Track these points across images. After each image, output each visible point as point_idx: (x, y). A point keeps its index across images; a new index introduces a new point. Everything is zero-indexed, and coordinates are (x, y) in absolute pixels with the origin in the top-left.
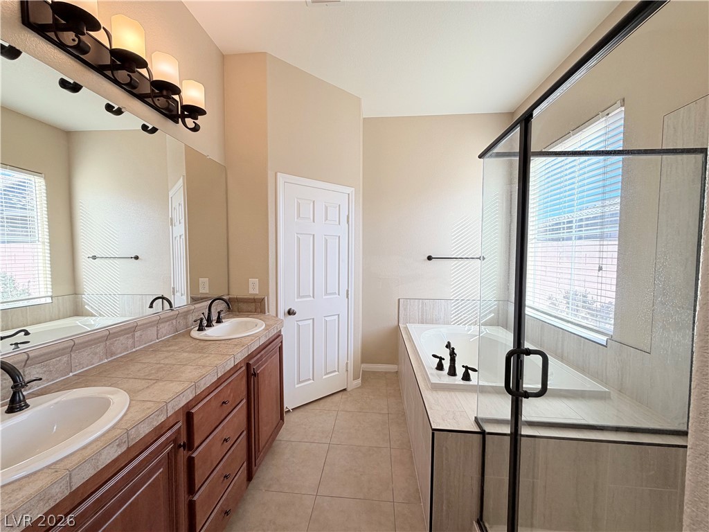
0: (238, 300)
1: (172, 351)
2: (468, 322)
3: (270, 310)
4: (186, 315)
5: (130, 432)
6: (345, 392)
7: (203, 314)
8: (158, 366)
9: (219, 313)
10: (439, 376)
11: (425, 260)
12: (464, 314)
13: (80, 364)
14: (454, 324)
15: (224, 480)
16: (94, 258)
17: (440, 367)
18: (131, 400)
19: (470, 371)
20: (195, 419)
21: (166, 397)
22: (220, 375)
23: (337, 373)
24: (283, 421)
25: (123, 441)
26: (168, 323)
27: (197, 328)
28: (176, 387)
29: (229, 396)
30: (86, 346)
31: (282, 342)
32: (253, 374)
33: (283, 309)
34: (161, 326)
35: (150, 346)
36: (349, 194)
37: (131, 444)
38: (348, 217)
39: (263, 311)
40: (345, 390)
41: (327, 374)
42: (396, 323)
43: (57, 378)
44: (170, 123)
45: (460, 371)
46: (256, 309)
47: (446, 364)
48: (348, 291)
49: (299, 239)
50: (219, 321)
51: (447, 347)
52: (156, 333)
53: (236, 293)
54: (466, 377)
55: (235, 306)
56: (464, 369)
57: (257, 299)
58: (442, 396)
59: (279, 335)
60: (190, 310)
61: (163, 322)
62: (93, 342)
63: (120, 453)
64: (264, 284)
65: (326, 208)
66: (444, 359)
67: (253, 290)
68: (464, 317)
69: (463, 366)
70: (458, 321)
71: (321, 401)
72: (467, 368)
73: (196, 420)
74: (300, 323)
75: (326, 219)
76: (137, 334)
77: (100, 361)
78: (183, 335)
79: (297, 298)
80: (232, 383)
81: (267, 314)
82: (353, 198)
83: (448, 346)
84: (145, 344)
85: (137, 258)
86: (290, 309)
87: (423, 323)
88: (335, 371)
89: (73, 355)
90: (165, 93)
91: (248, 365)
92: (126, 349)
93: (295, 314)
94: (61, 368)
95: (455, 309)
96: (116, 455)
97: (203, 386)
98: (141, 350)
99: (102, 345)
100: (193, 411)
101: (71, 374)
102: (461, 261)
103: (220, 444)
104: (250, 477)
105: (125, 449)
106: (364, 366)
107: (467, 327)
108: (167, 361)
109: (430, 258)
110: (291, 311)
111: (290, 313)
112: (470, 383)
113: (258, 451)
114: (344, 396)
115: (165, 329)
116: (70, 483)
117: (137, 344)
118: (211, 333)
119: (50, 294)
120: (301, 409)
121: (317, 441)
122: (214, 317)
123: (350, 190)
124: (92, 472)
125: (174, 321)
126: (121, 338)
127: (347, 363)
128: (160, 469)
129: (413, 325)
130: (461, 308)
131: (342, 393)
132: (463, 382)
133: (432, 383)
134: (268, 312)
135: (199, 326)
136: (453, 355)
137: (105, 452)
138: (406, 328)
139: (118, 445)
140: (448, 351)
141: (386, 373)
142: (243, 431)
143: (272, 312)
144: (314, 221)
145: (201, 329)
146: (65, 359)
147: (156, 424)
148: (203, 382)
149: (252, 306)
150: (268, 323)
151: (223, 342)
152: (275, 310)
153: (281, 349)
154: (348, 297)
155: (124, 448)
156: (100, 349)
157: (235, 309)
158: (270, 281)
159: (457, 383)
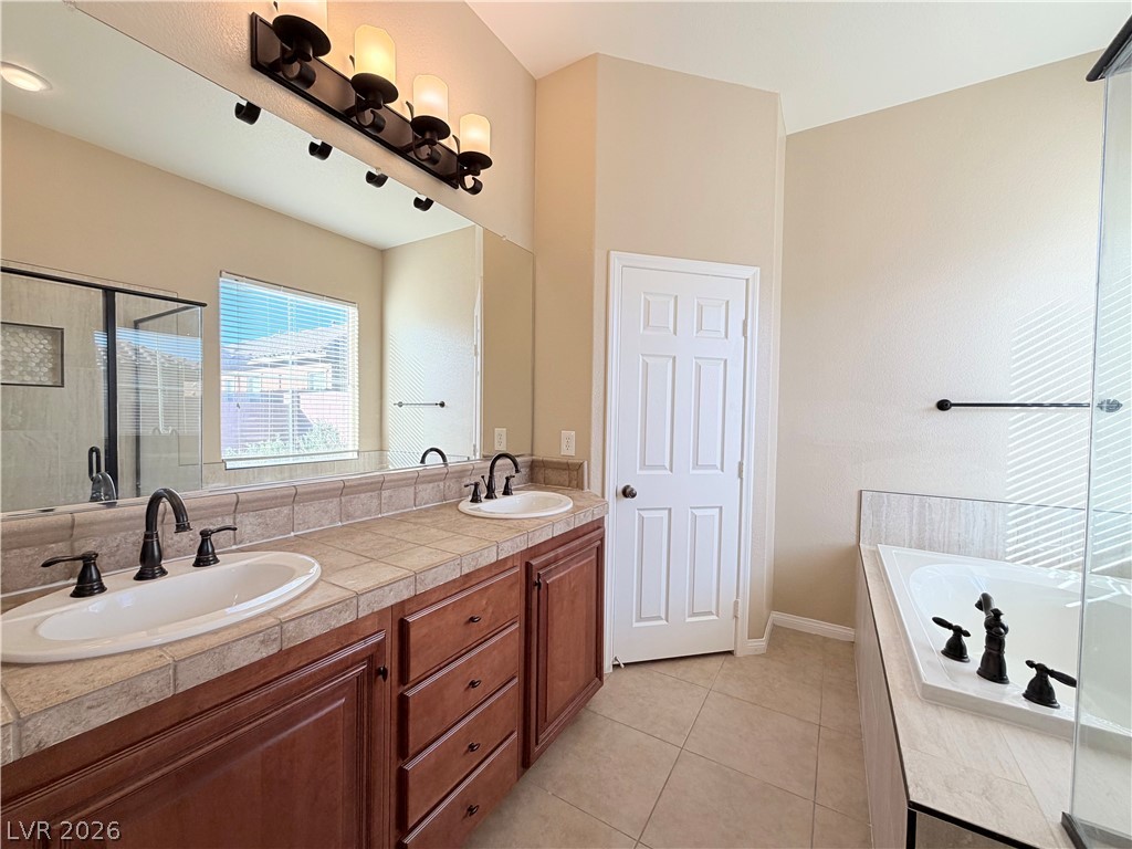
0: (545, 465)
1: (421, 524)
2: (1059, 561)
3: (592, 484)
4: (461, 477)
5: (285, 626)
6: (729, 657)
7: (483, 477)
8: (390, 540)
9: (508, 479)
10: (952, 675)
11: (930, 409)
12: (1046, 540)
13: (304, 522)
14: (1014, 560)
15: (467, 752)
16: (400, 405)
17: (955, 650)
18: (320, 580)
19: (1052, 681)
20: (412, 634)
21: (361, 586)
22: (466, 571)
23: (715, 617)
24: (601, 678)
25: (273, 637)
26: (431, 485)
27: (470, 498)
28: (386, 574)
29: (484, 610)
30: (313, 500)
31: (602, 540)
32: (536, 584)
33: (614, 484)
34: (420, 487)
35: (402, 514)
36: (747, 280)
37: (286, 646)
38: (745, 324)
39: (580, 486)
40: (730, 653)
41: (694, 614)
42: (853, 541)
43: (274, 535)
44: (447, 188)
45: (1019, 675)
46: (570, 482)
47: (976, 647)
48: (741, 464)
49: (646, 365)
50: (507, 492)
51: (979, 606)
52: (412, 497)
53: (542, 454)
54: (1040, 692)
55: (541, 473)
56: (1033, 673)
57: (572, 464)
58: (954, 727)
59: (599, 528)
60: (468, 470)
61: (423, 483)
62: (321, 495)
63: (265, 655)
64: (584, 442)
65: (701, 308)
66: (967, 634)
67: (567, 450)
68: (1046, 549)
69: (1030, 664)
70: (1027, 556)
71: (682, 663)
72: (1043, 672)
73: (414, 635)
74: (645, 514)
75: (700, 328)
76: (386, 494)
77: (331, 523)
78: (451, 505)
79: (641, 469)
80: (491, 590)
81: (586, 489)
82: (756, 286)
83: (984, 603)
84: (397, 509)
85: (442, 405)
86: (628, 486)
87: (922, 548)
88: (710, 613)
89: (296, 508)
90: (428, 136)
91: (528, 566)
92: (368, 513)
93: (634, 496)
94: (280, 523)
95: (1017, 525)
96: (257, 657)
97: (431, 582)
98: (387, 517)
99: (336, 500)
100: (410, 620)
101: (292, 534)
102: (1037, 413)
103: (462, 689)
104: (526, 761)
105: (276, 651)
106: (775, 615)
107: (1052, 573)
108: (404, 536)
109: (943, 405)
110: (628, 490)
111: (627, 493)
112: (1054, 713)
113: (543, 721)
114: (727, 665)
115: (427, 492)
116: (175, 680)
117: (384, 507)
118: (486, 507)
119: (357, 448)
120: (644, 669)
121: (659, 736)
122: (499, 485)
123: (751, 272)
124: (213, 674)
125: (442, 484)
126: (363, 496)
127: (736, 603)
128: (341, 698)
129: (895, 550)
130: (1036, 526)
131: (723, 658)
132: (1027, 705)
133: (925, 686)
134: (589, 487)
135: (473, 495)
136: (996, 630)
137: (238, 647)
138: (876, 555)
139: (262, 642)
140: (982, 616)
141: (826, 639)
142: (514, 677)
143: (595, 488)
144: (675, 333)
145: (475, 499)
146: (286, 510)
147: (335, 624)
148: (430, 575)
149: (564, 476)
150: (579, 504)
151: (495, 522)
152: (600, 485)
153: (600, 551)
154: (740, 476)
155: (273, 649)
156: (333, 505)
157: (541, 477)
158: (593, 435)
159: (1006, 701)
